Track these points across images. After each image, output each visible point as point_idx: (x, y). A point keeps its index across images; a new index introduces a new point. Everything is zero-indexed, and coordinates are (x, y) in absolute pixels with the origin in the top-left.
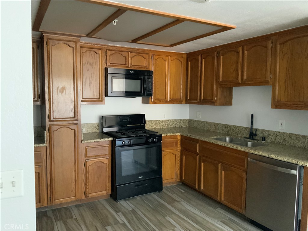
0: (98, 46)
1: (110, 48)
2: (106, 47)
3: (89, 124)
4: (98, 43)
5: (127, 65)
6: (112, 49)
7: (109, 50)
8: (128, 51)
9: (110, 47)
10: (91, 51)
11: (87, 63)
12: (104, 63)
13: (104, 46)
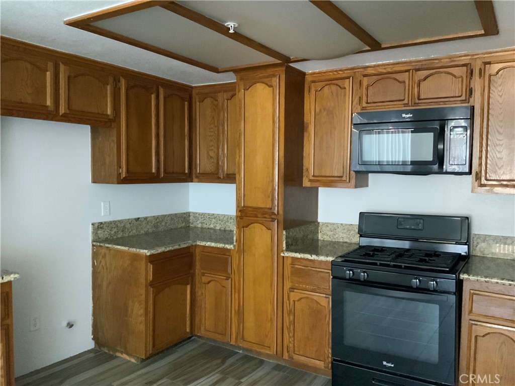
0: (346, 72)
1: (370, 71)
2: (362, 70)
3: (346, 225)
4: (343, 67)
5: (406, 102)
6: (373, 72)
7: (365, 76)
8: (409, 68)
9: (369, 69)
10: (331, 86)
11: (323, 110)
12: (357, 104)
13: (357, 70)
